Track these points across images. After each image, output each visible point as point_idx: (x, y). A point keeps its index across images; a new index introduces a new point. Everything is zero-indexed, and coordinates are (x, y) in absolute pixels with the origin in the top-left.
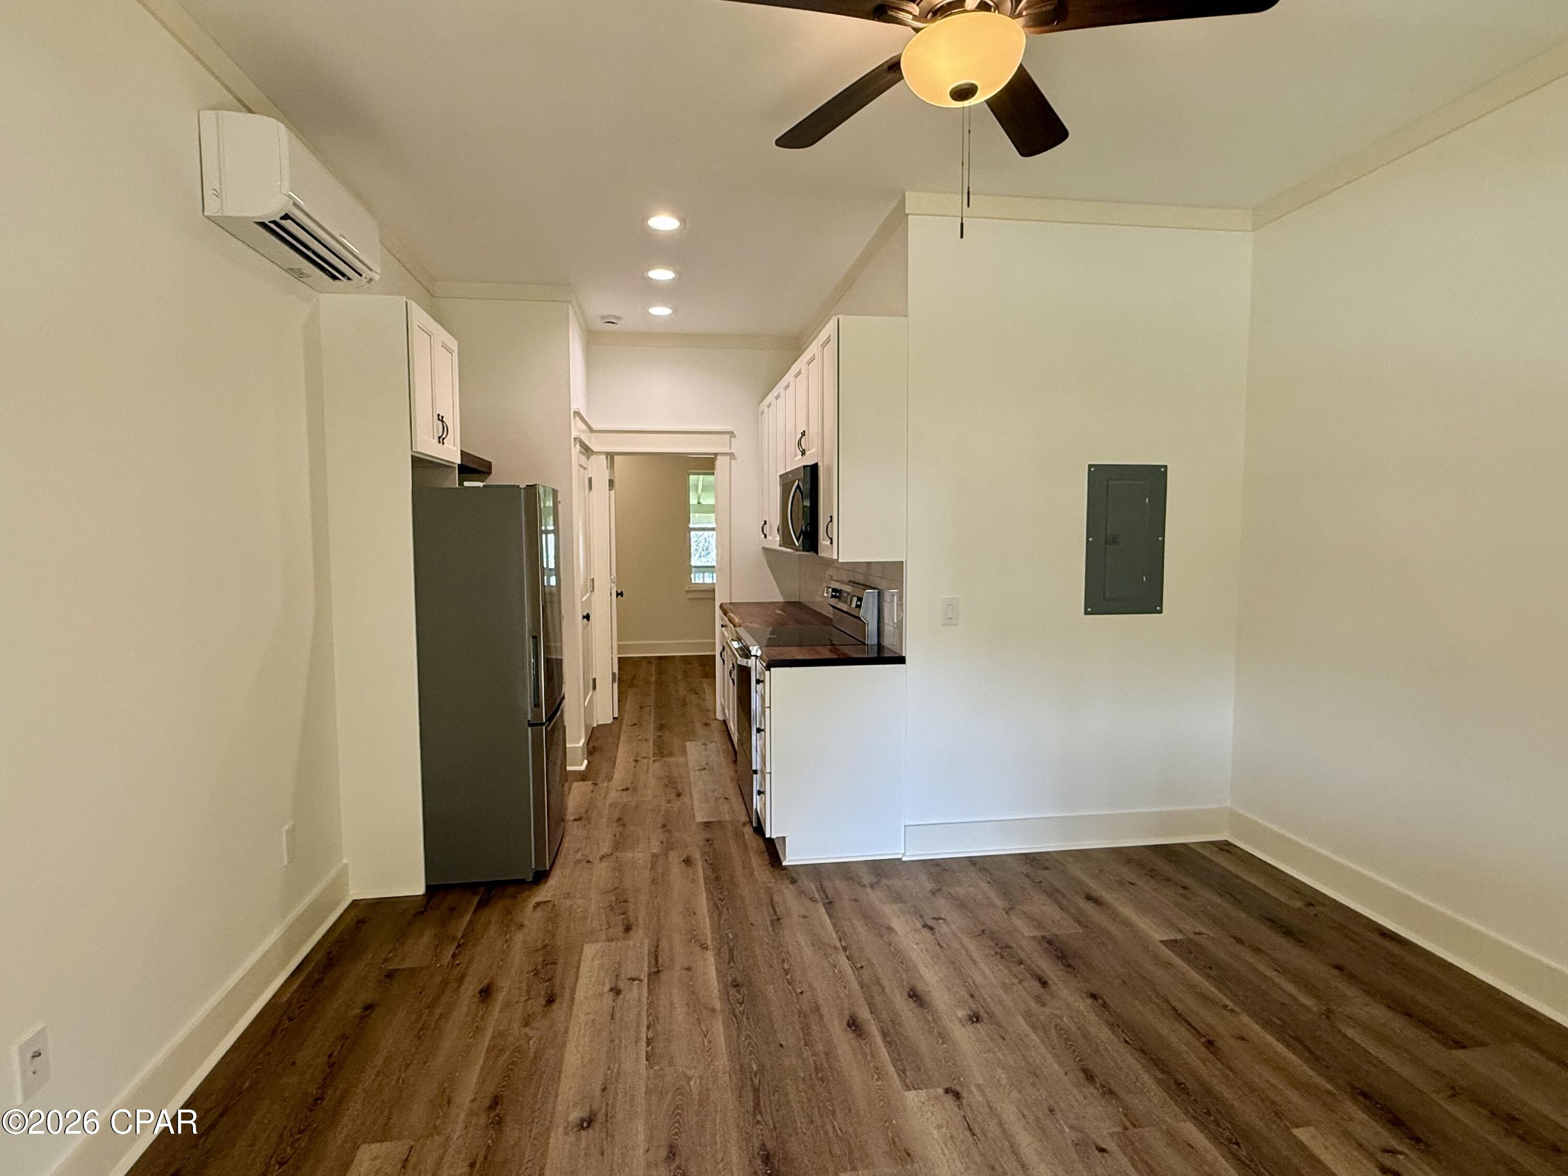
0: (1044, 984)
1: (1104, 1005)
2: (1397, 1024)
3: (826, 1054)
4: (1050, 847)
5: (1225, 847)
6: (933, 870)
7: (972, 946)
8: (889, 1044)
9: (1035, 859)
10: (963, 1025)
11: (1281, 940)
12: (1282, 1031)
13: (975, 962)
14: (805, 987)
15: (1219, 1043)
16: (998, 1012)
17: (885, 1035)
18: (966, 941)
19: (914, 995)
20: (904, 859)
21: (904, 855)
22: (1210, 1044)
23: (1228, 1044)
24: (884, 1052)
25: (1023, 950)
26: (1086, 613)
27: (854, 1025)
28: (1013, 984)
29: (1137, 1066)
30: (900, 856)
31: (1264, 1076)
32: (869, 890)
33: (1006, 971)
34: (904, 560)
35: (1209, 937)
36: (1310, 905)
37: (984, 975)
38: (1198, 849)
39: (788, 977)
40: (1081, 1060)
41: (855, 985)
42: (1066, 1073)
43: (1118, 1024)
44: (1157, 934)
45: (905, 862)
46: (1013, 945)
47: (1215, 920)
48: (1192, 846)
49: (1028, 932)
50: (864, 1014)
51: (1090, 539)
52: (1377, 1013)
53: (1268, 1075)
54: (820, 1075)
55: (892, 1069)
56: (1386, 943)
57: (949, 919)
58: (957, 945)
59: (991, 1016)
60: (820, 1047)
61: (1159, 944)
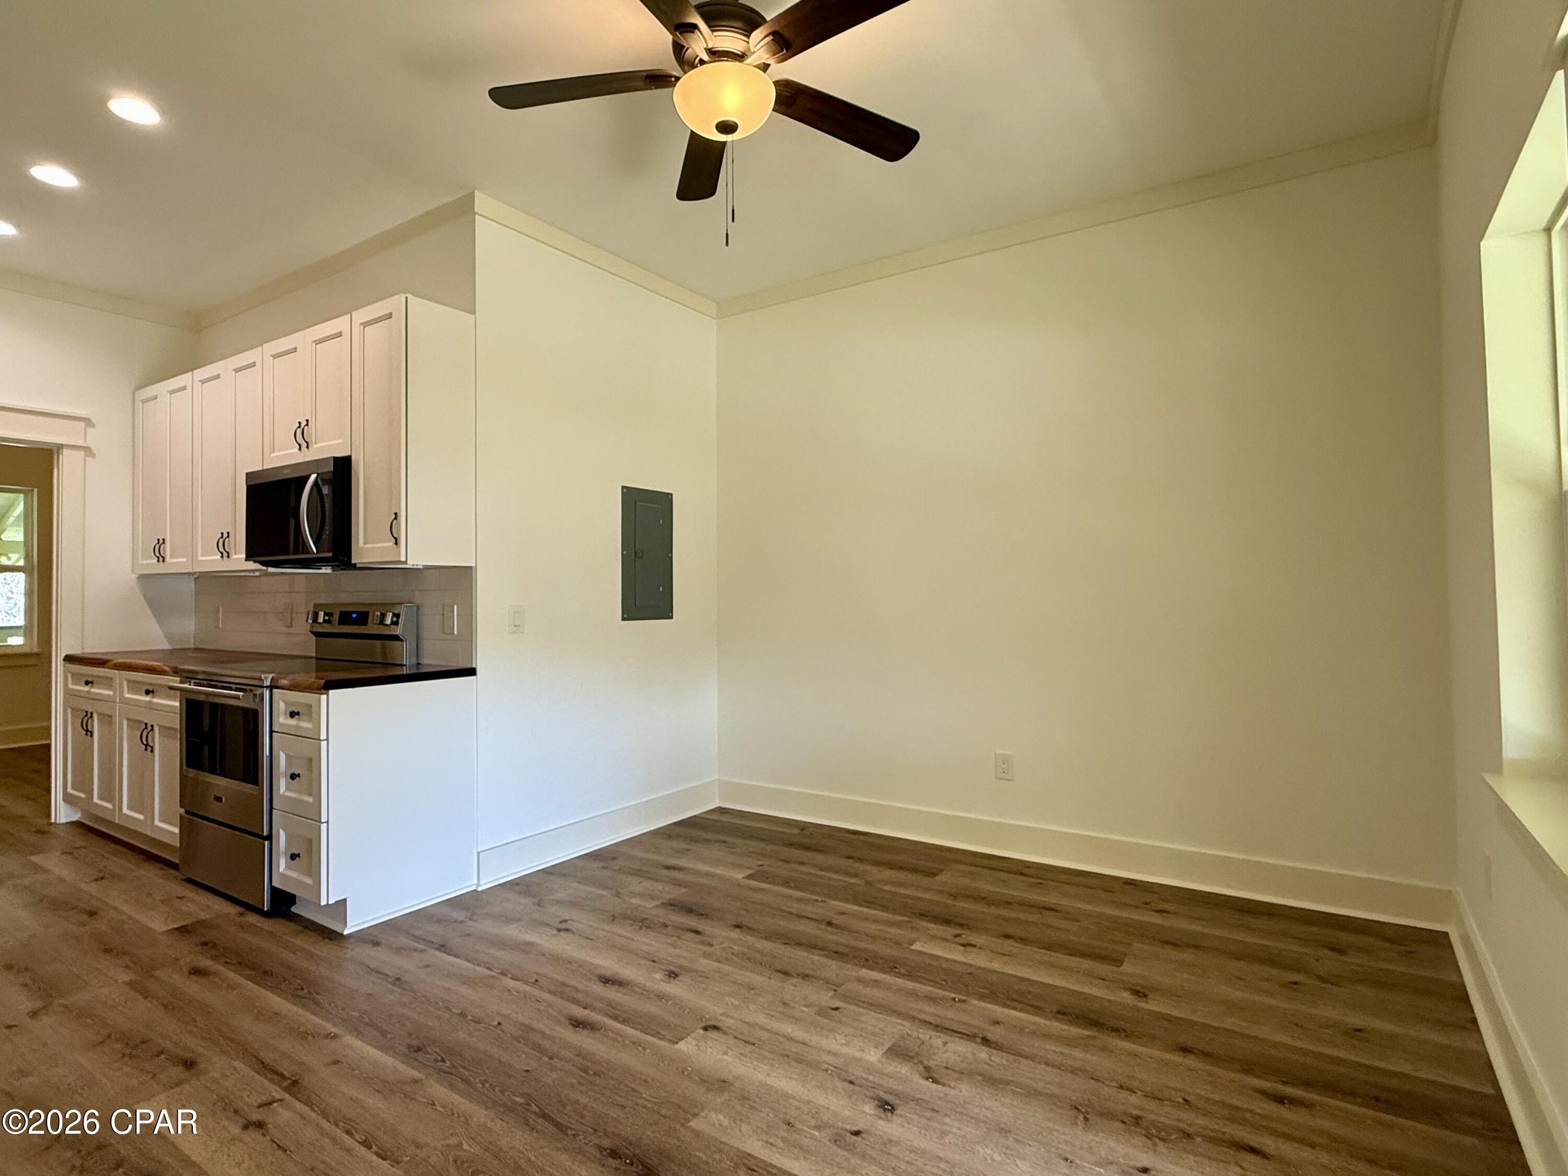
0: (697, 932)
1: (749, 928)
2: (901, 875)
3: (579, 1055)
4: (604, 843)
5: (722, 811)
6: (517, 888)
7: (617, 929)
8: (624, 1021)
9: (599, 855)
10: (668, 983)
11: (809, 854)
12: (855, 900)
13: (631, 939)
14: (498, 1019)
15: (834, 921)
16: (686, 963)
17: (615, 1018)
18: (608, 928)
19: (606, 980)
20: (480, 889)
21: (478, 885)
22: (830, 924)
23: (837, 920)
24: (629, 1030)
25: (658, 917)
26: (623, 619)
27: (577, 1024)
28: (675, 941)
29: (806, 954)
30: (474, 888)
31: (873, 928)
32: (470, 923)
33: (661, 935)
34: (473, 565)
35: (769, 866)
36: (802, 830)
37: (648, 945)
38: (708, 817)
39: (469, 1018)
40: (770, 967)
41: (546, 996)
42: (770, 978)
43: (772, 936)
44: (739, 875)
45: (482, 891)
46: (646, 917)
47: (764, 855)
48: (703, 816)
49: (650, 904)
50: (579, 1012)
51: (625, 553)
52: (887, 874)
53: (874, 927)
54: (591, 1072)
55: (650, 1038)
56: (856, 837)
57: (575, 918)
58: (602, 934)
59: (683, 968)
60: (565, 1053)
61: (744, 880)
